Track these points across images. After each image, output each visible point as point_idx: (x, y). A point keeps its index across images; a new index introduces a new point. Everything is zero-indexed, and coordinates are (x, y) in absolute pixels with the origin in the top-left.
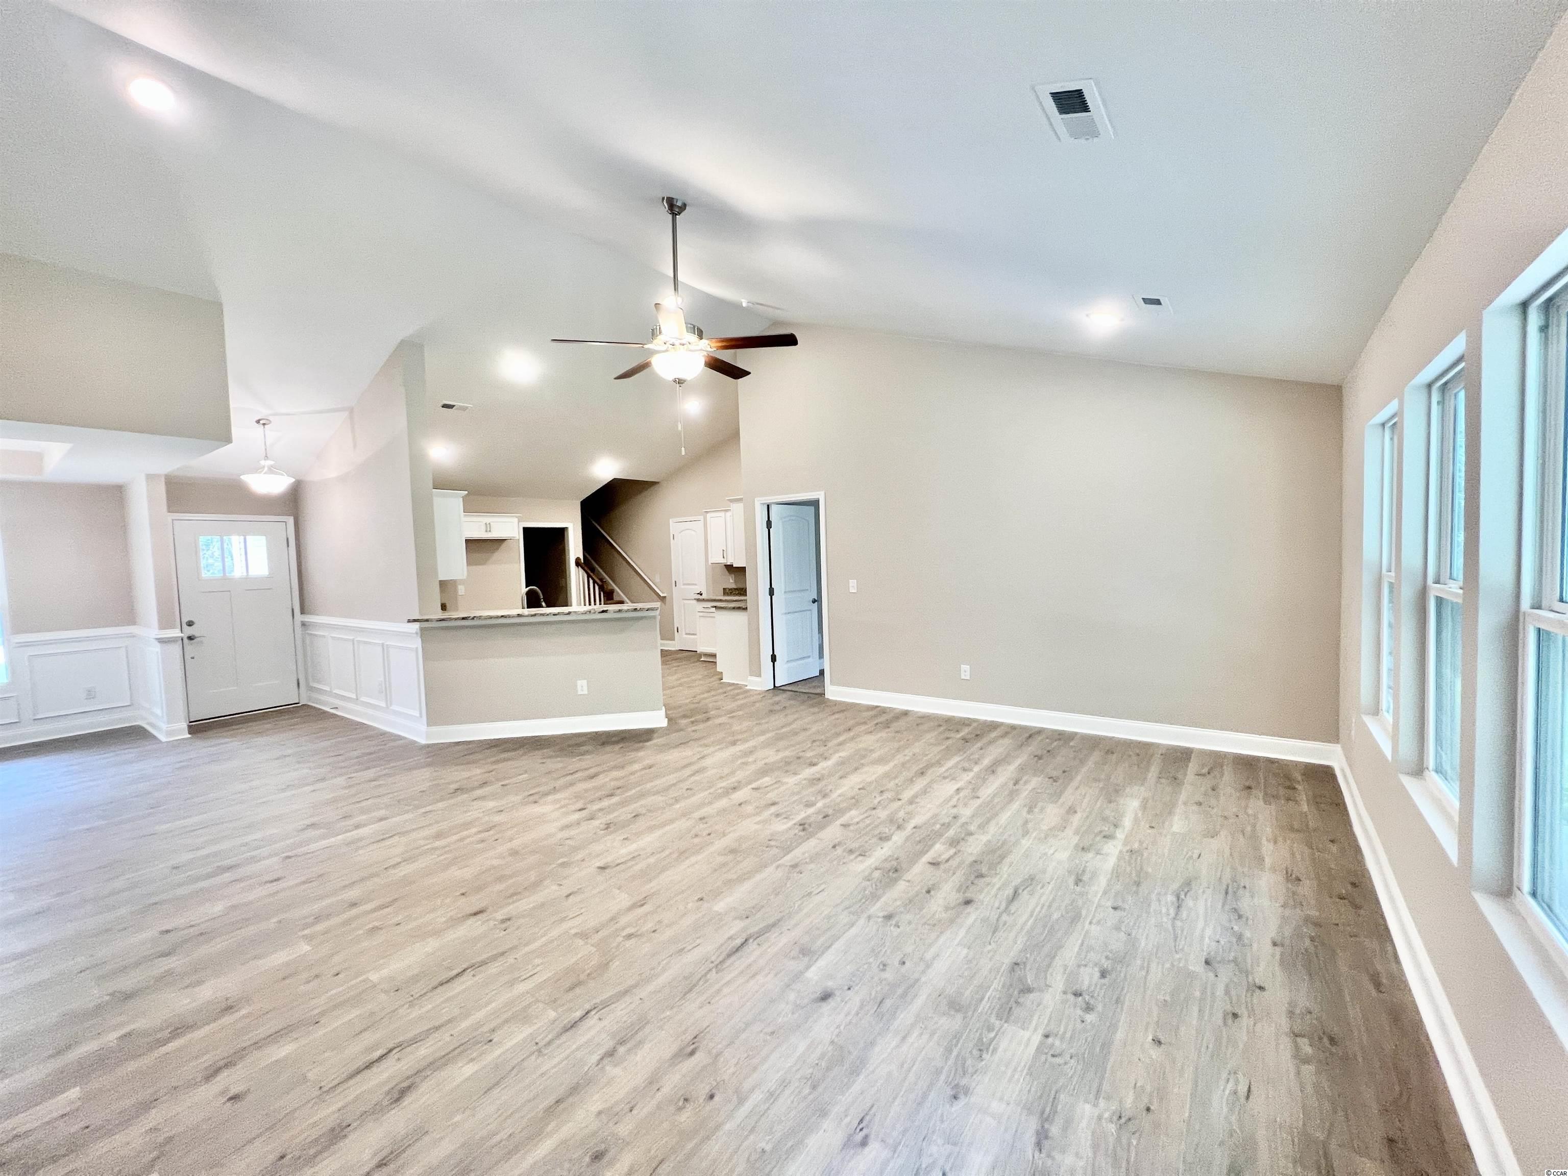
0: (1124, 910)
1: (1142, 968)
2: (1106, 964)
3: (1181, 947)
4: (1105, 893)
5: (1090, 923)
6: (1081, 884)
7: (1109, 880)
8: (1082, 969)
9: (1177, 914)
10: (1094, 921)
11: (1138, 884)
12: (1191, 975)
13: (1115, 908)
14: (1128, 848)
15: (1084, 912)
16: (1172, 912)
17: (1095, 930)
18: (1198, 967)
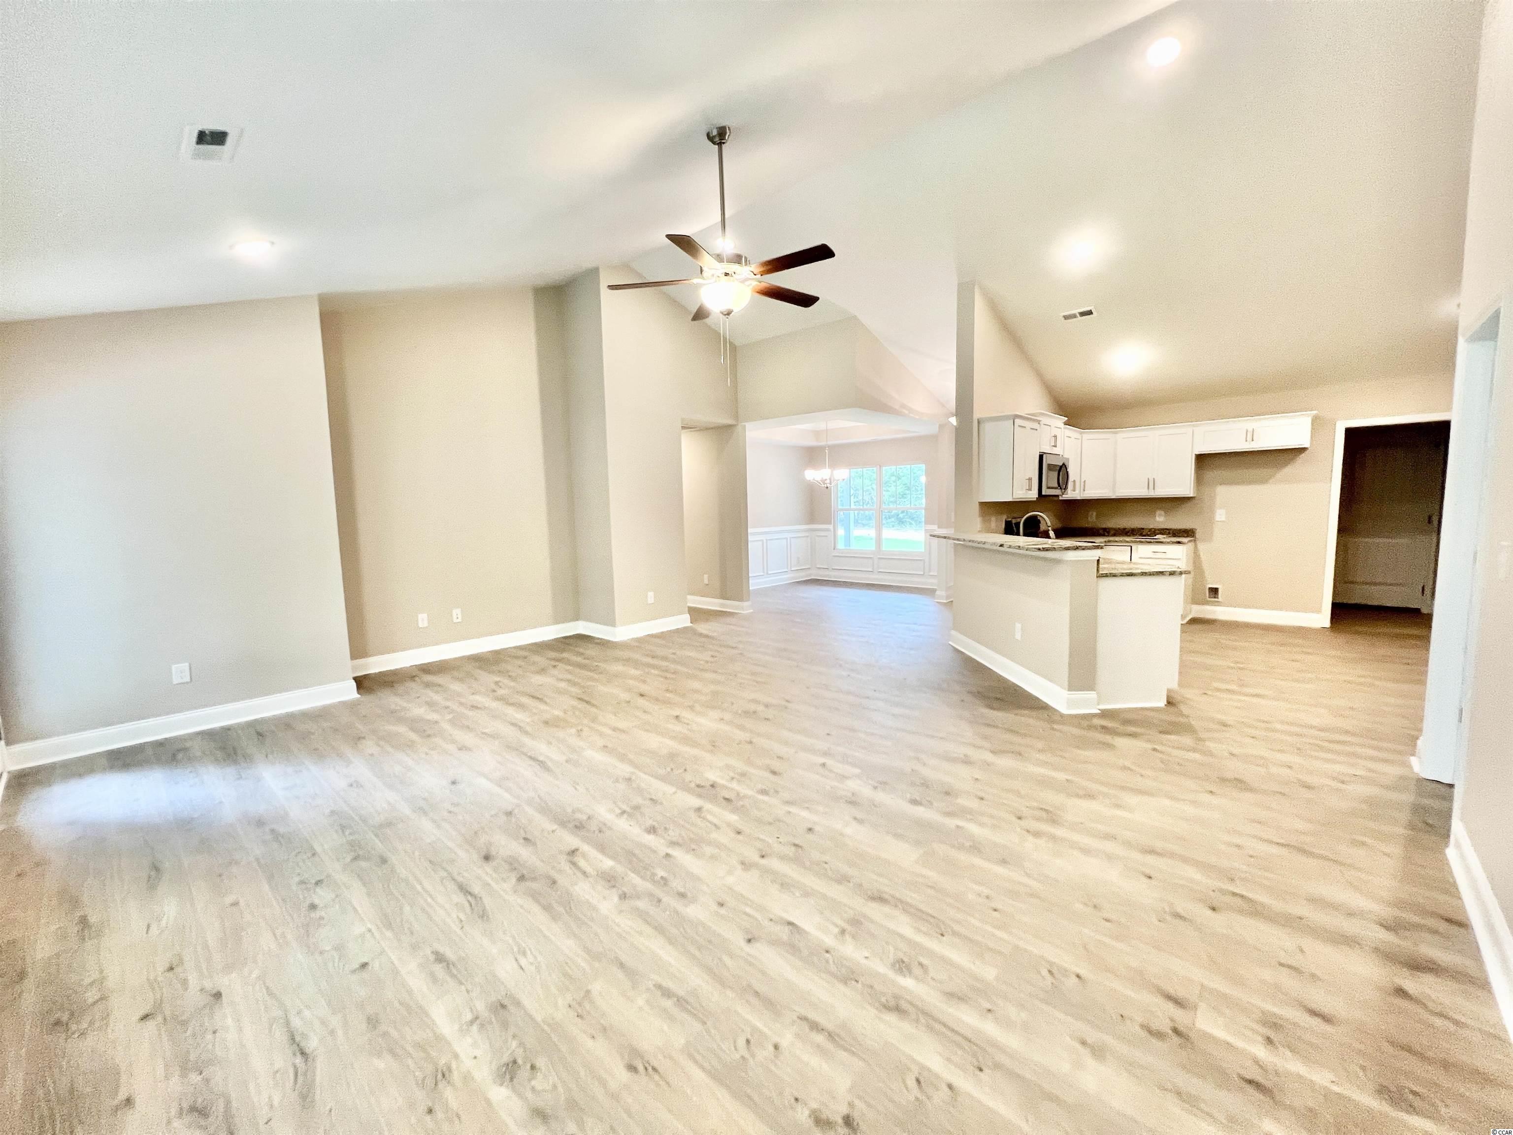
0: (354, 971)
1: (283, 935)
2: (315, 915)
3: (257, 988)
4: (395, 972)
5: (370, 931)
6: (432, 958)
7: (410, 992)
8: (333, 896)
9: (288, 1023)
10: (368, 935)
11: (373, 1022)
12: (228, 968)
13: (364, 966)
14: (456, 1076)
15: (389, 934)
16: (296, 1022)
17: (358, 929)
18: (223, 982)
